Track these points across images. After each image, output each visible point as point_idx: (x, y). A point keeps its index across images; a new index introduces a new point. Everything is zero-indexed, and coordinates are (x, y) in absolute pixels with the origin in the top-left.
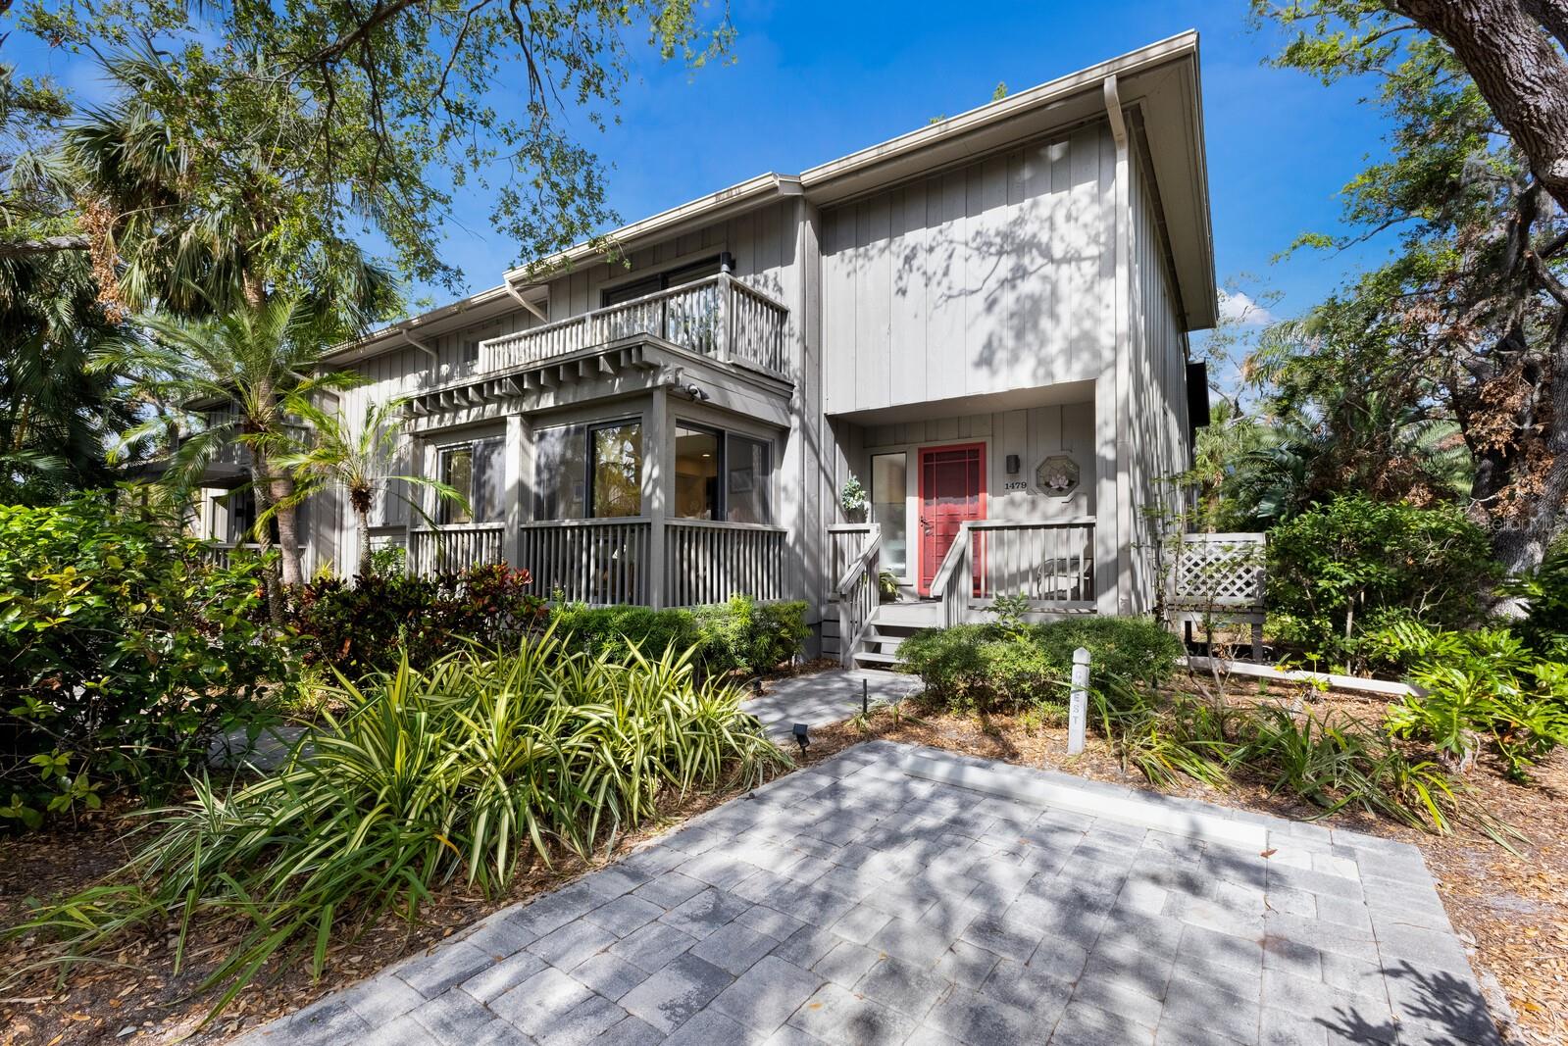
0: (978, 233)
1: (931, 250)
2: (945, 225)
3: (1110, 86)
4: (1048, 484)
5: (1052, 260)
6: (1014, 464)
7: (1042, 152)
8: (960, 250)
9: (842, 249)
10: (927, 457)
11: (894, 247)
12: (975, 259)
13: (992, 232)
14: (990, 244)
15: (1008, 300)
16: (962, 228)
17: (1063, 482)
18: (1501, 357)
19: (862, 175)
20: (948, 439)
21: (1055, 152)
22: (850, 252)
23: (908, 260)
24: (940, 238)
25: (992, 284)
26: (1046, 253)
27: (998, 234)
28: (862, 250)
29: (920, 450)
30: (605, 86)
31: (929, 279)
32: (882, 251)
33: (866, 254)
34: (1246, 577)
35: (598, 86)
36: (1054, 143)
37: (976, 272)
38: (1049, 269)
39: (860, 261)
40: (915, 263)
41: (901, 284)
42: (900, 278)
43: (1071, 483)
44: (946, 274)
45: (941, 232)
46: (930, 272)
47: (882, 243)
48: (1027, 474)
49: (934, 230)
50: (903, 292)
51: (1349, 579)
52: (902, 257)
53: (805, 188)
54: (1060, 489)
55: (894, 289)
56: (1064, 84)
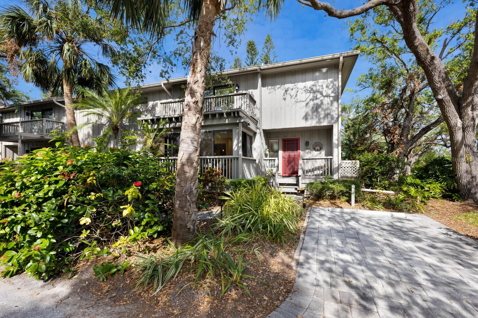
0: (305, 87)
1: (292, 89)
2: (296, 84)
3: (341, 58)
4: (315, 149)
5: (323, 96)
6: (307, 144)
7: (321, 69)
8: (300, 91)
9: (268, 86)
10: (284, 141)
11: (282, 88)
12: (304, 93)
13: (308, 87)
14: (308, 90)
15: (311, 103)
16: (301, 85)
17: (319, 148)
18: (394, 122)
19: (277, 69)
20: (290, 137)
21: (324, 70)
22: (270, 87)
23: (286, 91)
24: (295, 87)
25: (308, 100)
26: (321, 93)
27: (310, 88)
28: (273, 87)
29: (283, 139)
30: (235, 44)
31: (292, 97)
32: (278, 88)
33: (274, 88)
34: (355, 170)
35: (233, 43)
36: (324, 68)
37: (304, 96)
38: (322, 98)
39: (272, 90)
40: (288, 92)
41: (284, 97)
42: (284, 95)
43: (320, 148)
44: (296, 96)
45: (295, 85)
46: (292, 95)
47: (278, 86)
48: (311, 146)
49: (293, 85)
50: (285, 99)
51: (380, 170)
52: (284, 90)
53: (261, 70)
54: (318, 150)
55: (282, 98)
56: (330, 56)
